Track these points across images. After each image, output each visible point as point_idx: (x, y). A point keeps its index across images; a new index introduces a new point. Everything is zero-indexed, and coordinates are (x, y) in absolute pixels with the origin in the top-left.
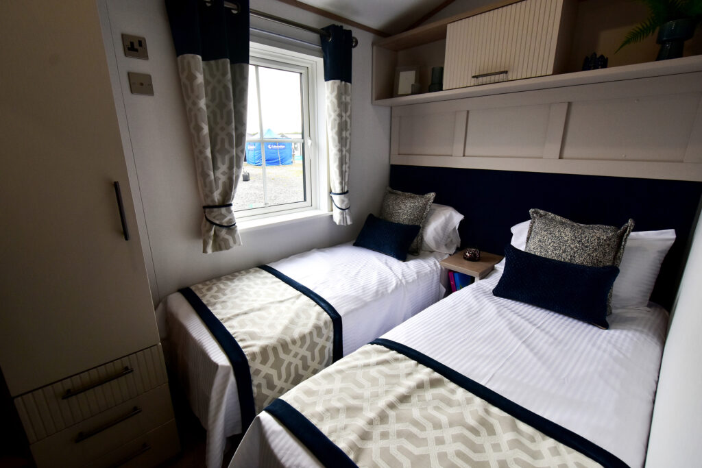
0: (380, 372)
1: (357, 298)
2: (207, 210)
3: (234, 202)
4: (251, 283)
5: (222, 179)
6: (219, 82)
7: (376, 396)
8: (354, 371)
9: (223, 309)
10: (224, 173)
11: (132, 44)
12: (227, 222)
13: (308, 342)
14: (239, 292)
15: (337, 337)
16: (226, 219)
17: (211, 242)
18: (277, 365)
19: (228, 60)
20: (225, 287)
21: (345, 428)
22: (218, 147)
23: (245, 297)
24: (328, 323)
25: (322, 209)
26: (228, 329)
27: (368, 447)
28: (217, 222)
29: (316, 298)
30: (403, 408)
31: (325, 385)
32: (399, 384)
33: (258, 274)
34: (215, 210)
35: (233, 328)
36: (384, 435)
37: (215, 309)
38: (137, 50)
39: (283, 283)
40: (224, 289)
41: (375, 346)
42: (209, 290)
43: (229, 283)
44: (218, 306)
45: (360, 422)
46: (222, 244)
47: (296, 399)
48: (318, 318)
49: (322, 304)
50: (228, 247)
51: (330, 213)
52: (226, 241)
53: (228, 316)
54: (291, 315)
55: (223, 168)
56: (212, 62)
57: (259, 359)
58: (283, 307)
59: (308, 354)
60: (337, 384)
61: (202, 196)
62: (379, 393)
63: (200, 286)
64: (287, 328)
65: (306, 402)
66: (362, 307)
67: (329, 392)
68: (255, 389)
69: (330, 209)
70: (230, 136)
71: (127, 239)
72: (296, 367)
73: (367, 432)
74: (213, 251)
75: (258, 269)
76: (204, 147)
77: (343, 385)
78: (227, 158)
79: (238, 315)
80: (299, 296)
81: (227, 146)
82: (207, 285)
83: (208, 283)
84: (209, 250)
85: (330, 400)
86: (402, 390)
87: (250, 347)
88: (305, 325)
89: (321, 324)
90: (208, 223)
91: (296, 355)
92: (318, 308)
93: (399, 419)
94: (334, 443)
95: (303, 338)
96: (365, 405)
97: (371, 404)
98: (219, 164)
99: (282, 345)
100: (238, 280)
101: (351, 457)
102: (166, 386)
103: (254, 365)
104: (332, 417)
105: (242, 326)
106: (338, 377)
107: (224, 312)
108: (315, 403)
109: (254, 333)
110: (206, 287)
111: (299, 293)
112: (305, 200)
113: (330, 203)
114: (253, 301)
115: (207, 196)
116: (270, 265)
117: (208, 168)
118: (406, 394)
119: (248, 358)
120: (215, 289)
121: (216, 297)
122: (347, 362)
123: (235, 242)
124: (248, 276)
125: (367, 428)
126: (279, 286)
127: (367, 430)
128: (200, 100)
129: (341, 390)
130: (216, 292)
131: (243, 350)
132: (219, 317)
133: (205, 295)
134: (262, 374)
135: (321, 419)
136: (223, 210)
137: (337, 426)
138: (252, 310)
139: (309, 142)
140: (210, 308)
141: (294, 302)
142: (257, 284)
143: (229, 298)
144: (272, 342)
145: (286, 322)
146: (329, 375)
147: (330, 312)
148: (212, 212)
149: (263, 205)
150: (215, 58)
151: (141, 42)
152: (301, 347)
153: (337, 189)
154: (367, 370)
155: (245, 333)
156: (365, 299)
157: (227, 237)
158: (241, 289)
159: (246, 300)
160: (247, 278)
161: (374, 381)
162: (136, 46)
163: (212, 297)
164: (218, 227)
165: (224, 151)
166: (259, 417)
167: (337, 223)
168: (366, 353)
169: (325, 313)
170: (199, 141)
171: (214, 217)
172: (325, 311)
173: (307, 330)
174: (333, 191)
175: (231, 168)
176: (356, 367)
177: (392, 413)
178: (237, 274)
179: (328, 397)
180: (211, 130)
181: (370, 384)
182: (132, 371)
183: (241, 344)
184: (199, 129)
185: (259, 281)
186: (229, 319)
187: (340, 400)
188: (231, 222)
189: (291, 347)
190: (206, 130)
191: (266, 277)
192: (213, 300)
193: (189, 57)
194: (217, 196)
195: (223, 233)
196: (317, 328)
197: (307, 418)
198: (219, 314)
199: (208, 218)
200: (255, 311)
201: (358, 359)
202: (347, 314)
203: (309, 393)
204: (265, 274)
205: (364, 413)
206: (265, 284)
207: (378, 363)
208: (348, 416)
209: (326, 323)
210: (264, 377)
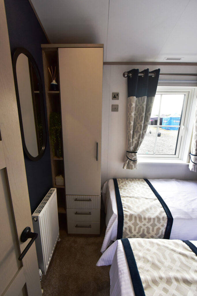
0: (179, 259)
1: (186, 213)
2: (128, 153)
3: (138, 152)
4: (138, 185)
5: (135, 142)
6: (141, 105)
7: (171, 268)
8: (165, 249)
9: (124, 192)
10: (136, 140)
11: (115, 95)
12: (134, 159)
13: (152, 222)
14: (132, 187)
15: (168, 227)
16: (133, 158)
17: (126, 165)
18: (135, 224)
19: (146, 97)
20: (128, 184)
21: (148, 271)
22: (136, 130)
23: (133, 190)
24: (165, 219)
25: (184, 161)
26: (122, 201)
27: (154, 288)
28: (130, 158)
29: (163, 204)
30: (184, 286)
31: (148, 246)
32: (187, 272)
33: (142, 182)
34: (130, 153)
35: (124, 201)
36: (165, 290)
37: (121, 191)
38: (116, 97)
39: (151, 190)
40: (127, 184)
41: (184, 244)
42: (122, 182)
43: (130, 182)
44: (123, 190)
45: (156, 274)
46: (130, 167)
47: (134, 244)
48: (160, 214)
49: (165, 208)
50: (132, 169)
51: (188, 164)
52: (132, 166)
53: (124, 195)
54: (148, 206)
55: (136, 138)
56: (140, 98)
57: (128, 218)
58: (146, 201)
59: (151, 228)
60: (154, 249)
61: (127, 147)
62: (173, 268)
63: (120, 180)
64: (143, 212)
65: (137, 248)
66: (188, 219)
67: (148, 250)
68: (124, 229)
69: (188, 161)
70: (141, 126)
71: (97, 160)
72: (144, 230)
73: (157, 281)
74: (127, 168)
75: (143, 180)
76: (130, 130)
77: (157, 252)
78: (138, 134)
79: (127, 197)
80: (156, 199)
81: (139, 130)
82: (122, 180)
83: (123, 179)
84: (125, 168)
85: (147, 254)
86: (188, 277)
87: (126, 212)
88: (153, 214)
89: (161, 217)
90: (127, 158)
91: (144, 225)
92: (162, 209)
93: (177, 289)
94: (139, 273)
95: (150, 219)
96: (162, 268)
97: (166, 270)
98: (135, 136)
99: (139, 217)
100: (134, 182)
101: (144, 285)
102: (99, 210)
103: (126, 220)
104: (144, 262)
105: (127, 202)
106: (156, 247)
107: (123, 193)
108: (140, 251)
109: (130, 207)
110: (122, 181)
111: (156, 198)
112: (175, 154)
113: (189, 159)
114: (136, 193)
115: (128, 148)
116: (149, 180)
117: (131, 138)
118: (189, 280)
119: (124, 216)
120: (124, 183)
121: (123, 186)
122: (164, 243)
123: (135, 167)
124: (138, 182)
125: (158, 279)
126: (149, 191)
127: (157, 280)
128: (132, 113)
129: (154, 253)
130: (124, 184)
131: (124, 212)
132: (121, 194)
133: (120, 184)
134: (128, 225)
135: (139, 259)
136: (133, 154)
137: (144, 267)
138: (133, 197)
139: (182, 127)
140: (119, 190)
141: (152, 201)
142: (140, 187)
143: (127, 188)
144: (136, 214)
145: (144, 208)
146: (152, 243)
147: (168, 214)
148: (129, 154)
149: (153, 153)
150: (141, 96)
151: (118, 94)
152: (148, 222)
153: (194, 153)
154: (172, 252)
155: (127, 205)
156: (192, 216)
157: (132, 164)
158: (133, 187)
159: (133, 192)
160: (138, 183)
161: (173, 261)
162: (116, 96)
163: (122, 185)
164: (130, 160)
165: (138, 132)
166: (118, 241)
167: (190, 170)
168: (177, 244)
169: (165, 213)
170: (129, 128)
171: (129, 156)
172: (165, 212)
173: (153, 216)
174: (192, 153)
175: (139, 138)
176: (167, 247)
177: (175, 283)
178: (134, 179)
179: (147, 252)
180: (134, 123)
181: (171, 260)
182: (91, 201)
183: (124, 209)
184: (130, 123)
185: (141, 186)
186: (124, 197)
187: (151, 257)
188: (135, 159)
189: (143, 220)
190: (132, 123)
191: (145, 185)
192: (122, 187)
193: (131, 97)
194: (132, 148)
195: (131, 163)
196: (158, 218)
197: (134, 254)
198: (121, 193)
199: (128, 156)
200: (134, 198)
201: (171, 245)
202: (178, 219)
203: (140, 244)
204: (146, 183)
205: (160, 271)
206: (143, 188)
207: (180, 253)
208: (151, 267)
209: (163, 218)
210: (129, 226)
